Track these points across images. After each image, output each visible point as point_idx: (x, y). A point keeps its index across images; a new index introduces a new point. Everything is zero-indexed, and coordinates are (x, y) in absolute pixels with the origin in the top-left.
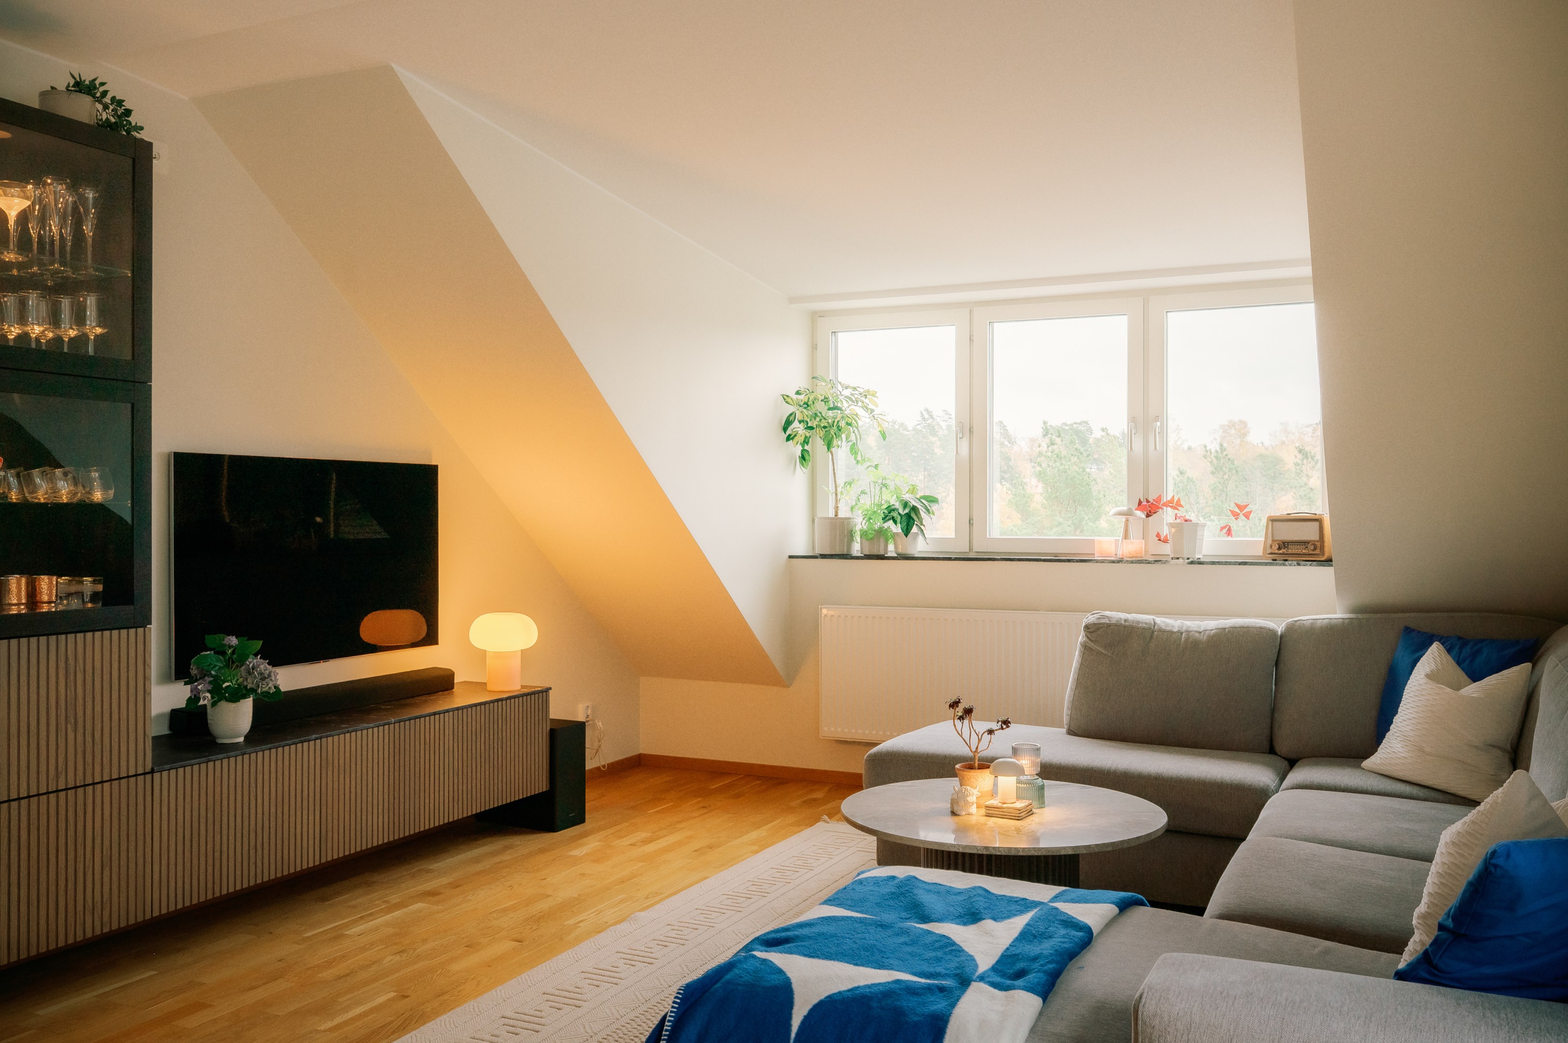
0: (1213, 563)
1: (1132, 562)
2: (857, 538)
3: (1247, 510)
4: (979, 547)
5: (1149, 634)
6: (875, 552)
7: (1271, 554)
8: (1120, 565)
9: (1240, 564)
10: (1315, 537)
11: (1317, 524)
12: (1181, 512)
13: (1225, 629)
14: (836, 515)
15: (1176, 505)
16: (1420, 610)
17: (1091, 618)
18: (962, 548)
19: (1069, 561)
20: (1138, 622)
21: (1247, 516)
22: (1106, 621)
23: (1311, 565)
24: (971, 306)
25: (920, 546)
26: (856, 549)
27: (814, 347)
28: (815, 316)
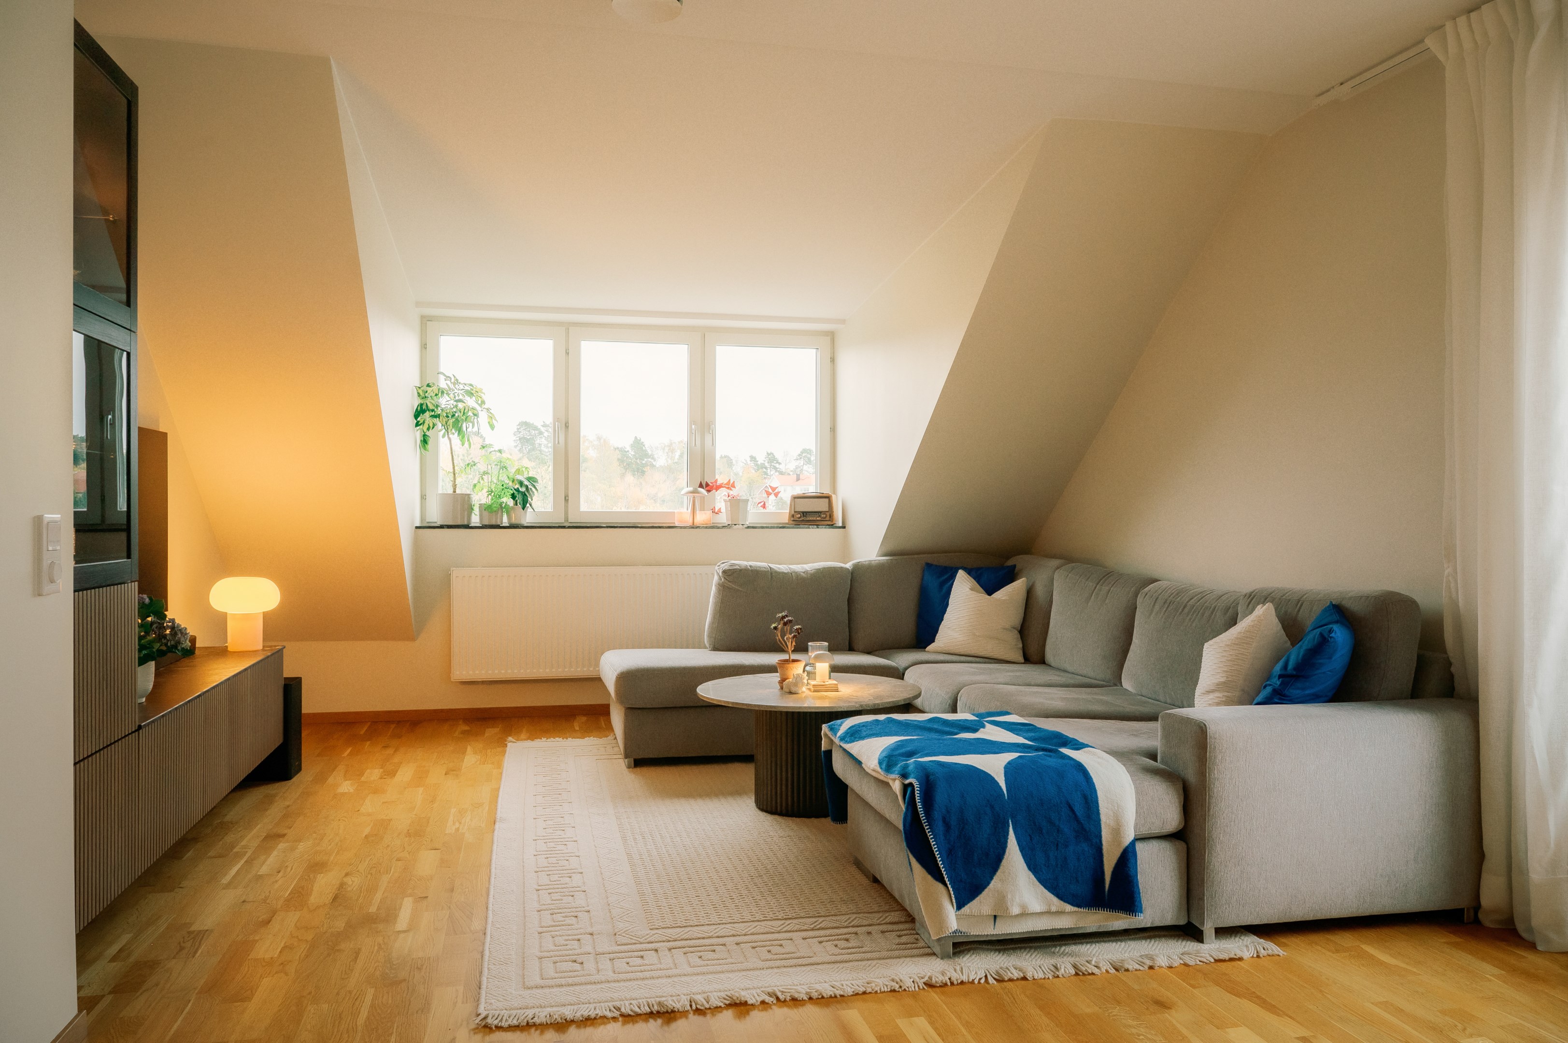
0: (762, 527)
1: (706, 528)
2: (476, 510)
3: (776, 491)
4: (573, 519)
5: (772, 575)
6: (494, 523)
7: (794, 521)
8: (698, 529)
9: (781, 528)
10: (826, 509)
11: (827, 500)
12: (733, 492)
13: (820, 569)
14: (455, 492)
15: (730, 486)
16: (929, 553)
17: (726, 566)
18: (559, 519)
19: (660, 527)
20: (760, 567)
21: (776, 495)
22: (737, 567)
23: (825, 528)
24: (568, 326)
25: (529, 517)
26: (475, 520)
27: (424, 346)
28: (425, 320)
